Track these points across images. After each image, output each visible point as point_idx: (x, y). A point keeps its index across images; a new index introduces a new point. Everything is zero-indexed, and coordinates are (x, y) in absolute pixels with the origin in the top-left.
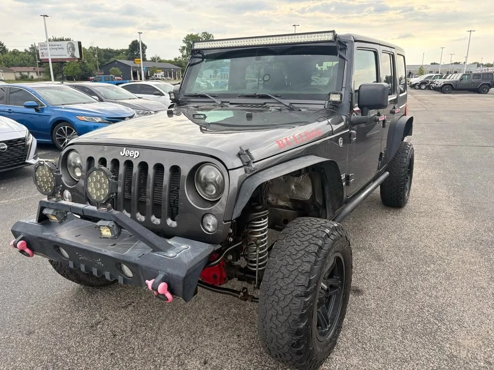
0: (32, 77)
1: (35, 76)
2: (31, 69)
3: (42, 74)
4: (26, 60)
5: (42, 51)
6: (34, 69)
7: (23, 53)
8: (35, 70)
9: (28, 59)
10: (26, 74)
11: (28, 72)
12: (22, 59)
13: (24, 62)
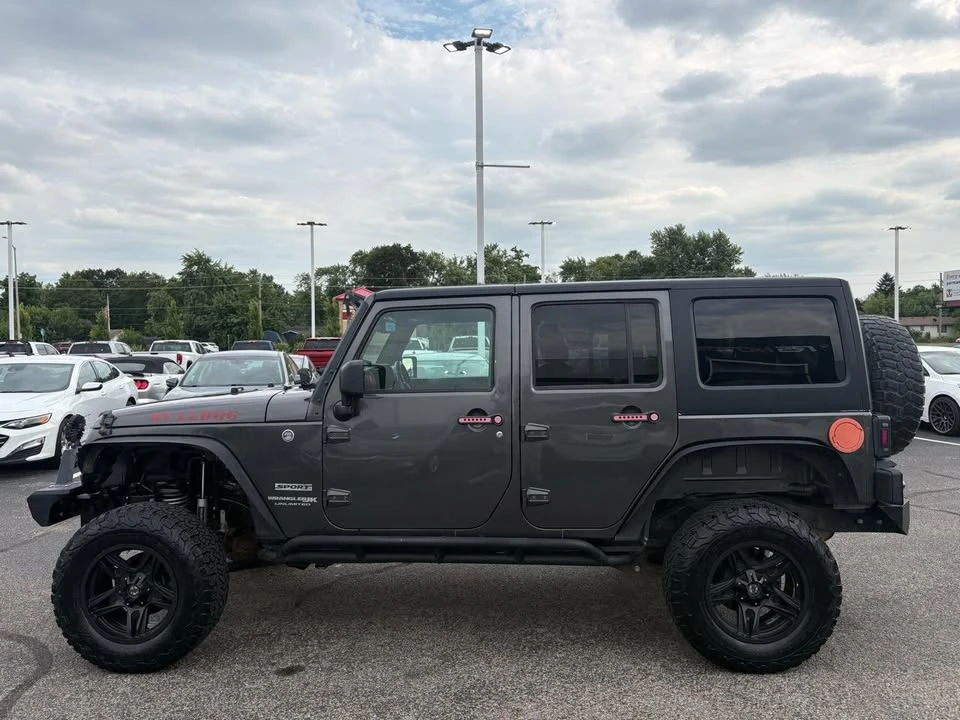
0: (928, 335)
1: (934, 333)
2: (929, 320)
3: (948, 328)
4: (929, 304)
5: (950, 287)
6: (935, 320)
7: (929, 291)
8: (936, 323)
9: (932, 301)
10: (918, 329)
11: (922, 327)
12: (922, 303)
13: (924, 308)
